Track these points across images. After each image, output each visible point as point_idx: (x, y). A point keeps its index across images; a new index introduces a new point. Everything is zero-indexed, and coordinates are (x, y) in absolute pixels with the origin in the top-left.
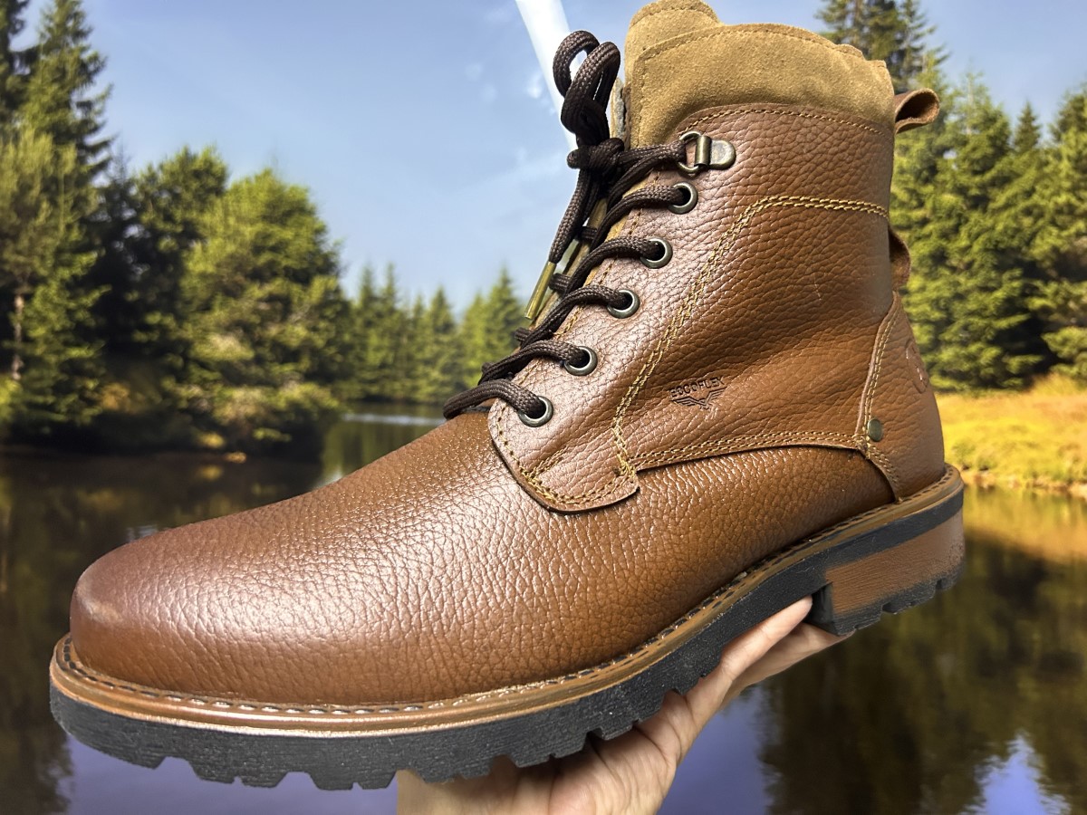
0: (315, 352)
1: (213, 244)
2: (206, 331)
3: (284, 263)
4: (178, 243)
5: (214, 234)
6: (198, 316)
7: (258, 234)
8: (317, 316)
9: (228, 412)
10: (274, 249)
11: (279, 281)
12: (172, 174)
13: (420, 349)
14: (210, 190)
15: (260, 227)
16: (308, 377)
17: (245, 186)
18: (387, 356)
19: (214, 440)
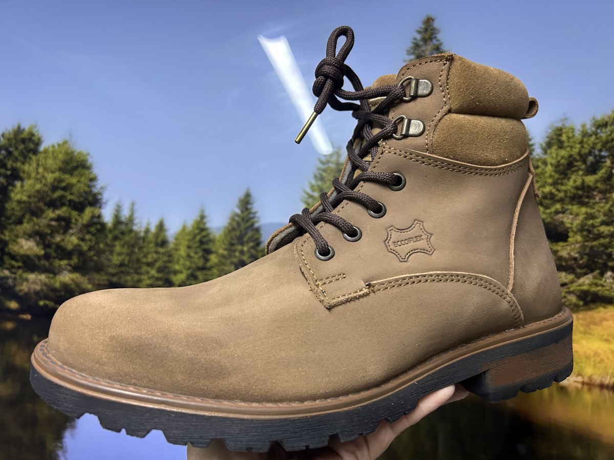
0: (81, 253)
1: (28, 183)
2: (17, 236)
3: (70, 197)
4: (7, 181)
5: (29, 177)
6: (13, 226)
7: (55, 179)
8: (85, 231)
9: (25, 287)
10: (64, 189)
11: (64, 209)
12: (9, 140)
13: (145, 256)
14: (29, 151)
15: (57, 174)
16: (75, 269)
17: (51, 149)
18: (124, 260)
19: (13, 305)
